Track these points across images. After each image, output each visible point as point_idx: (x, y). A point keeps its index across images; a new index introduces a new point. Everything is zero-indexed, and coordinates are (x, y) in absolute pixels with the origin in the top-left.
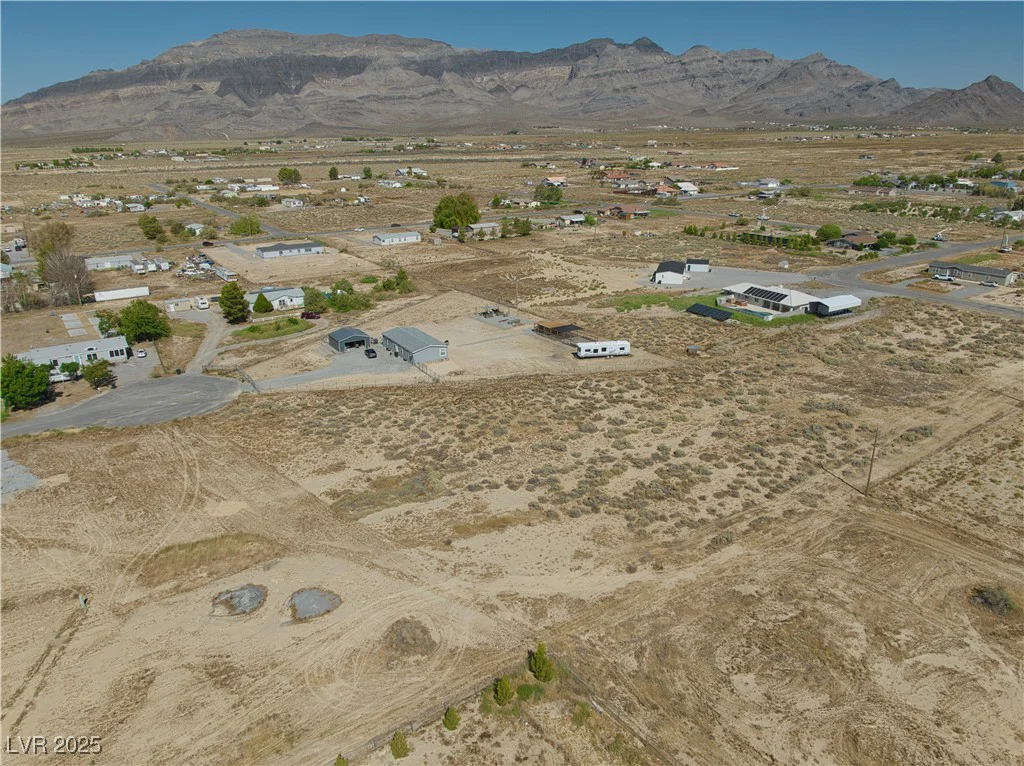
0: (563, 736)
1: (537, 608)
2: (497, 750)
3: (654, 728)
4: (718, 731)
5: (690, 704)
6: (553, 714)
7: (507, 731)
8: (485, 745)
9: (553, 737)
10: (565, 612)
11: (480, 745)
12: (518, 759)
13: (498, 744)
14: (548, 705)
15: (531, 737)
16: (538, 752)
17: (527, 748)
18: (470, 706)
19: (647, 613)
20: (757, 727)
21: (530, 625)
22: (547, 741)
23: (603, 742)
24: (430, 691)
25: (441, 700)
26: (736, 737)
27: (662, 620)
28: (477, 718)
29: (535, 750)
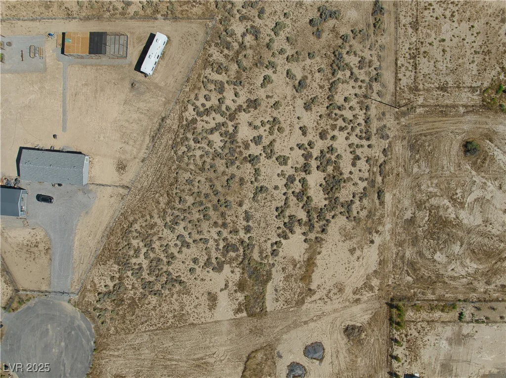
0: (420, 318)
1: (368, 287)
2: (413, 336)
3: (433, 293)
4: (446, 280)
5: (434, 277)
6: (412, 314)
7: (408, 329)
8: (408, 337)
9: (418, 320)
10: (375, 279)
11: (408, 338)
12: (419, 333)
13: (411, 335)
14: (408, 313)
15: (415, 325)
16: (420, 327)
17: (417, 328)
18: (394, 333)
19: (394, 256)
20: (453, 270)
21: (373, 294)
22: (418, 322)
23: (429, 310)
24: (380, 339)
25: (385, 338)
26: (451, 277)
27: (401, 254)
28: (399, 334)
29: (419, 326)
